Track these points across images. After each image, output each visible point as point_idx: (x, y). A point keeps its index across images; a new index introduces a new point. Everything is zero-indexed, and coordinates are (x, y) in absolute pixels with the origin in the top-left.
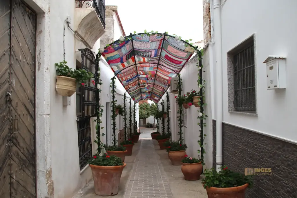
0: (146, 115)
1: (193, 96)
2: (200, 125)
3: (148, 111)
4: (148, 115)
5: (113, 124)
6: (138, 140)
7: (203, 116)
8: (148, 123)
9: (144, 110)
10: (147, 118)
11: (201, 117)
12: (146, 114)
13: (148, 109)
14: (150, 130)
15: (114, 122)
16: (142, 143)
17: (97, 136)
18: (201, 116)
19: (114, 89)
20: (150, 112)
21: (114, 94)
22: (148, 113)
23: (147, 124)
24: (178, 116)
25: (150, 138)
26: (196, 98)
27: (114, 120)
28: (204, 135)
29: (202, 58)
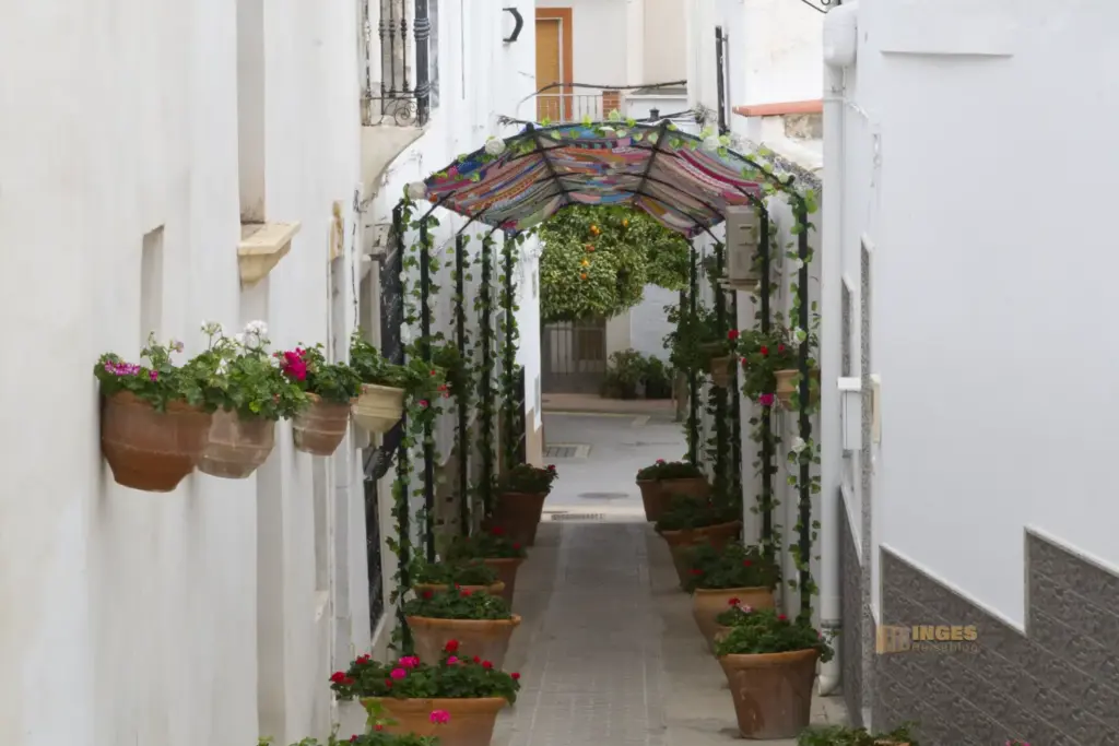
0: (602, 293)
1: (776, 370)
2: (796, 486)
3: (625, 249)
4: (625, 289)
5: (423, 452)
6: (539, 528)
7: (808, 448)
8: (626, 358)
9: (584, 239)
10: (609, 312)
11: (802, 453)
12: (603, 283)
13: (622, 229)
14: (641, 420)
15: (429, 441)
16: (564, 546)
17: (398, 524)
18: (801, 449)
19: (431, 275)
20: (638, 259)
21: (428, 302)
22: (622, 275)
23: (612, 364)
24: (755, 416)
25: (633, 510)
26: (786, 376)
27: (428, 433)
28: (811, 522)
29: (809, 225)
